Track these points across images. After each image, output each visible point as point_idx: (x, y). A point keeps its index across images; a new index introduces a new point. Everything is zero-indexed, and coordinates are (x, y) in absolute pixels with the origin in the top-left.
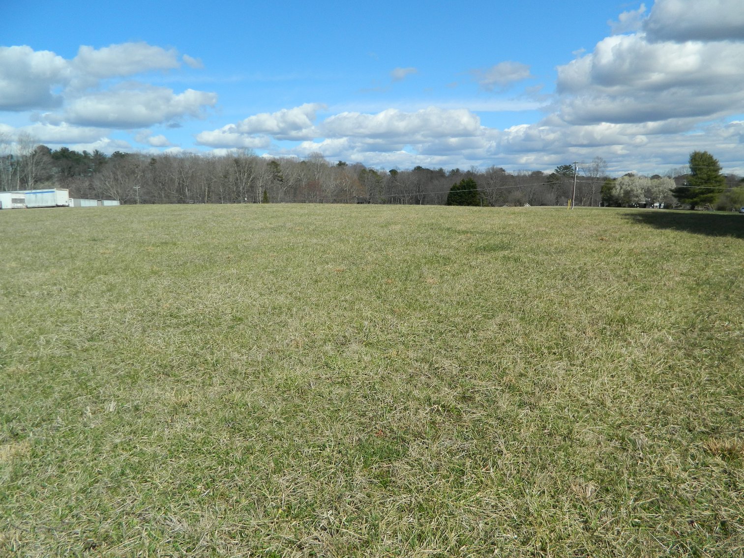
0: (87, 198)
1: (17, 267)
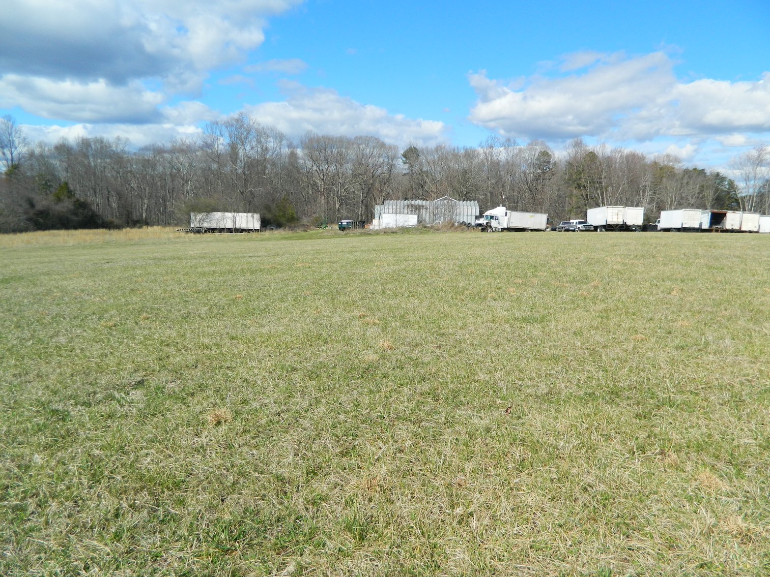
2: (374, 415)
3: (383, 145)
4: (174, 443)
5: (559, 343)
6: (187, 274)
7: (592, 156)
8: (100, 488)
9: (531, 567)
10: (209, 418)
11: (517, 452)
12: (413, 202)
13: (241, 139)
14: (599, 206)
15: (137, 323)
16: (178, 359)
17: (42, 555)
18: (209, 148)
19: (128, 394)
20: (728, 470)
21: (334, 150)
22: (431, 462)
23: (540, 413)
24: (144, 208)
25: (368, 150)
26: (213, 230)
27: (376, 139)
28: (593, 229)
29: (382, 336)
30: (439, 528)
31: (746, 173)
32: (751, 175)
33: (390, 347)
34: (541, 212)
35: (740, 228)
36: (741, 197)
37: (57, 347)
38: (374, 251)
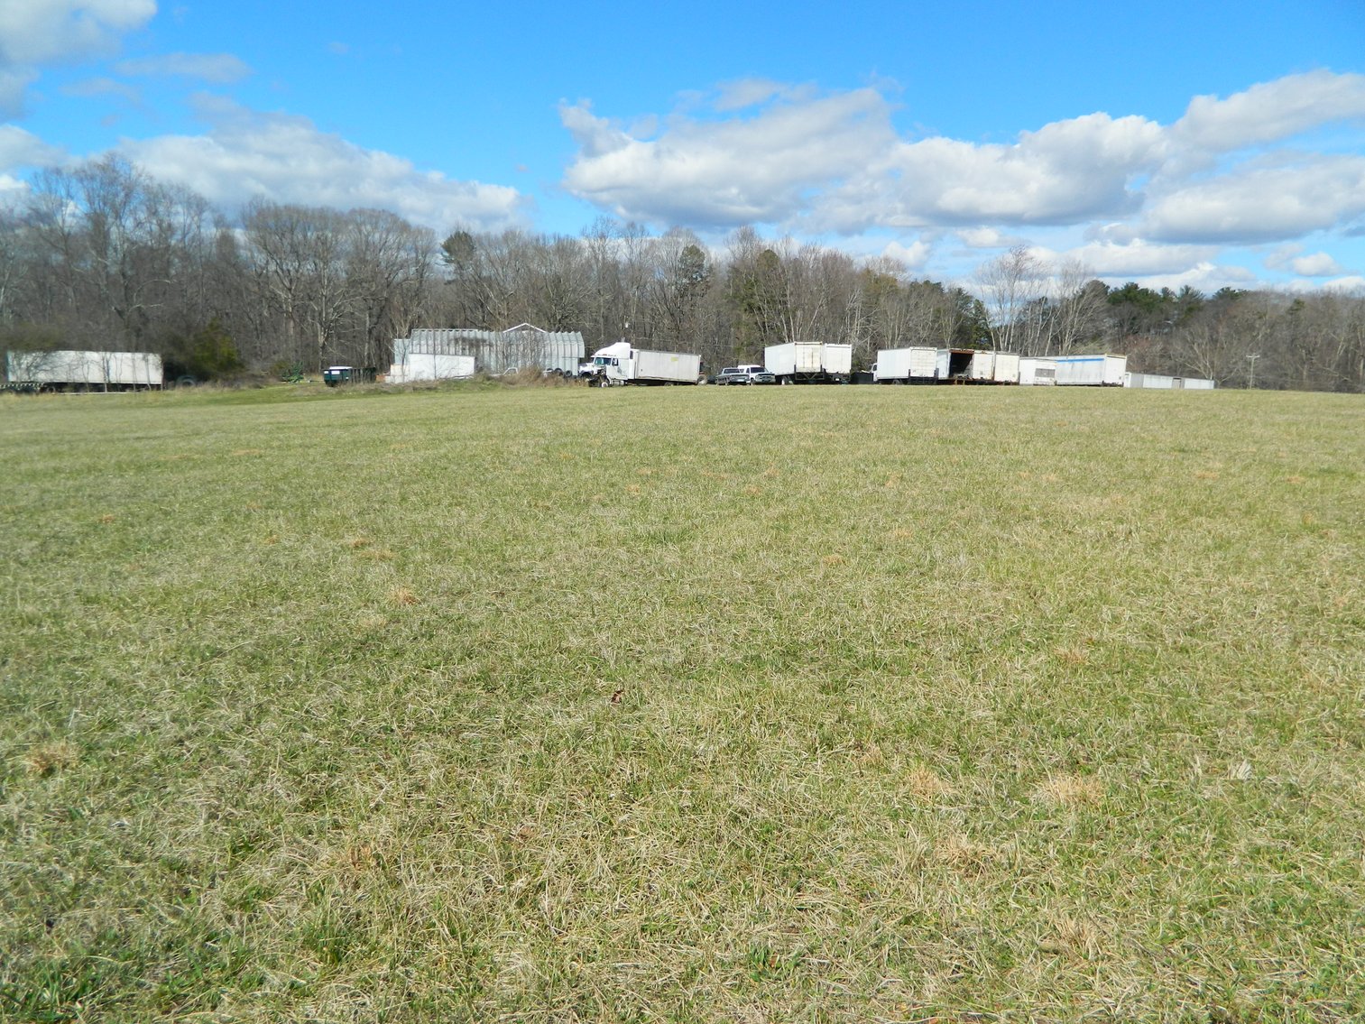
0: (1154, 374)
1: (1057, 483)
2: (372, 727)
3: (405, 227)
5: (708, 576)
7: (770, 257)
9: (640, 964)
10: (27, 763)
11: (628, 768)
12: (466, 334)
13: (113, 207)
14: (784, 342)
18: (43, 221)
20: (953, 763)
21: (309, 234)
22: (475, 802)
23: (669, 698)
25: (377, 236)
26: (60, 387)
27: (392, 215)
28: (774, 380)
29: (395, 580)
30: (483, 920)
31: (1000, 291)
32: (1007, 294)
33: (411, 600)
34: (691, 352)
35: (993, 378)
36: (994, 328)
38: (391, 423)
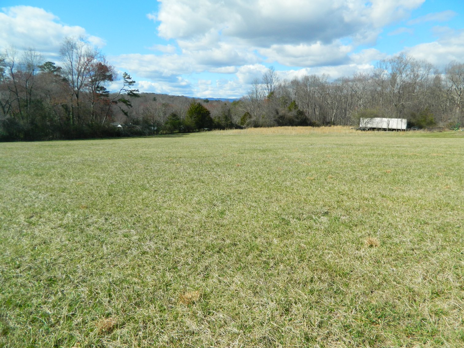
4: (344, 251)
6: (356, 155)
8: (304, 264)
10: (366, 241)
13: (399, 70)
15: (326, 180)
16: (348, 203)
17: (276, 289)
18: (377, 77)
19: (320, 218)
24: (333, 115)
26: (373, 129)
37: (285, 187)
